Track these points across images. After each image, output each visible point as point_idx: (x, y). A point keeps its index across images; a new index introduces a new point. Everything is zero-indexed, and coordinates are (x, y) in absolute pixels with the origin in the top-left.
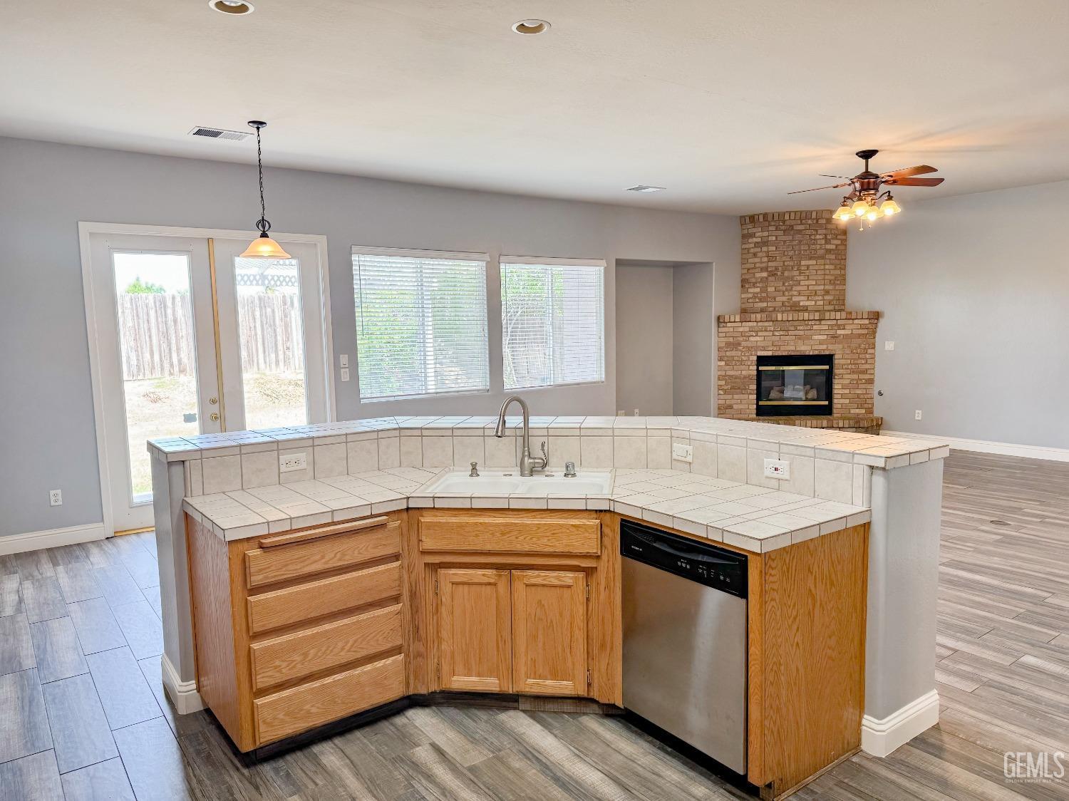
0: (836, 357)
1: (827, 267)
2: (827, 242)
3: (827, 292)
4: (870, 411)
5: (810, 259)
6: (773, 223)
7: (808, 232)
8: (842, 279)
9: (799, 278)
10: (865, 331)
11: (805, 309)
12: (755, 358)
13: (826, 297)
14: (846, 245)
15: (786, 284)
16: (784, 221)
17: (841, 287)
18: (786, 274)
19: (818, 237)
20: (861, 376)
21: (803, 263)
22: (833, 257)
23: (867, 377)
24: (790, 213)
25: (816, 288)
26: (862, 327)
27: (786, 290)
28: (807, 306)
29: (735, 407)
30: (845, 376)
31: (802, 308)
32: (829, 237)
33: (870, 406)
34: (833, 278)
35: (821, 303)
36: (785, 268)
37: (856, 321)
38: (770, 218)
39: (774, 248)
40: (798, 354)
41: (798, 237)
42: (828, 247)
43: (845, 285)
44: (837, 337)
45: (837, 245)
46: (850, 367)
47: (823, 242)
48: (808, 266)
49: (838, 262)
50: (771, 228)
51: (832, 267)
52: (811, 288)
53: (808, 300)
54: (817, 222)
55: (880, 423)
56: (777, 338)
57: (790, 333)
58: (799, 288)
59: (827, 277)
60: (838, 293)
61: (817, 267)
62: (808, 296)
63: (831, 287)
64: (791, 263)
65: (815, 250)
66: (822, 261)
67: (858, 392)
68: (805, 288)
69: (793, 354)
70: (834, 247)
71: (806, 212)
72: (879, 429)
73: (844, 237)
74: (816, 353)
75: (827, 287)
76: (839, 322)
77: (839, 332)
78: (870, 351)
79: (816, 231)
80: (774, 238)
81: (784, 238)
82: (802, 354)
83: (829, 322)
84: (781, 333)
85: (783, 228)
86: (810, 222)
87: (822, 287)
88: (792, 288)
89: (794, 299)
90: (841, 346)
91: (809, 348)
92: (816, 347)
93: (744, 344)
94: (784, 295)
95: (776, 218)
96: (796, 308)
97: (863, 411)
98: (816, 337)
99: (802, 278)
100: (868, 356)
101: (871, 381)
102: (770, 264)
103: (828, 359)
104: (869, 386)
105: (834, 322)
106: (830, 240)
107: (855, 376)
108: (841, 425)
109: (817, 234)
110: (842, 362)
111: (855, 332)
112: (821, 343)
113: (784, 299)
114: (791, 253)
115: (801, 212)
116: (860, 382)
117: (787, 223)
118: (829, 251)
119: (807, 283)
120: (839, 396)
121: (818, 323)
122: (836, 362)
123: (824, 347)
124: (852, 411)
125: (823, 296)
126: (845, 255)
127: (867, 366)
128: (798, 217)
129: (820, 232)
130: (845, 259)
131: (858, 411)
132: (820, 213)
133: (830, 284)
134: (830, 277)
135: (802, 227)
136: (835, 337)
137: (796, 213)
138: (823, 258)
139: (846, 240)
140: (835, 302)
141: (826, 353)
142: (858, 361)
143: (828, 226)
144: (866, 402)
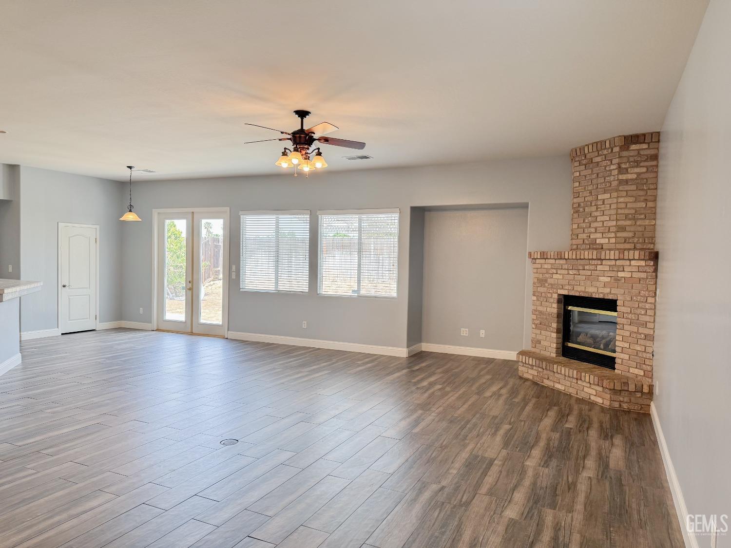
0: (618, 303)
1: (621, 200)
3: (622, 229)
4: (649, 374)
5: (606, 192)
7: (604, 163)
8: (652, 214)
9: (596, 214)
10: (643, 275)
11: (601, 247)
12: (555, 296)
13: (619, 234)
14: (657, 172)
15: (586, 221)
16: (585, 155)
17: (647, 223)
19: (612, 167)
20: (641, 330)
21: (600, 197)
22: (634, 187)
23: (647, 331)
24: (588, 145)
25: (610, 224)
26: (640, 269)
28: (602, 244)
29: (542, 342)
31: (597, 246)
32: (623, 166)
33: (649, 368)
34: (633, 211)
35: (613, 241)
40: (586, 295)
41: (596, 170)
42: (621, 177)
43: (655, 219)
44: (619, 280)
45: (639, 174)
47: (616, 172)
48: (604, 200)
49: (641, 193)
51: (632, 199)
52: (605, 224)
53: (603, 237)
54: (612, 150)
55: (651, 391)
56: (571, 277)
57: (581, 272)
58: (596, 225)
59: (620, 211)
60: (640, 229)
61: (610, 201)
62: (603, 233)
63: (628, 223)
64: (591, 198)
65: (610, 182)
66: (615, 194)
67: (638, 348)
68: (600, 224)
70: (634, 176)
71: (601, 142)
72: (650, 400)
73: (654, 163)
74: (601, 296)
77: (619, 274)
78: (650, 300)
79: (611, 160)
82: (590, 296)
83: (609, 263)
84: (574, 272)
85: (584, 162)
86: (605, 152)
87: (614, 223)
88: (590, 225)
89: (591, 237)
90: (622, 291)
91: (595, 290)
92: (600, 290)
93: (550, 281)
95: (579, 153)
96: (594, 245)
97: (642, 373)
98: (601, 279)
99: (598, 214)
100: (648, 306)
101: (650, 338)
103: (612, 305)
104: (648, 343)
105: (613, 262)
106: (627, 169)
107: (635, 329)
109: (611, 164)
110: (625, 309)
111: (635, 275)
112: (605, 285)
113: (584, 236)
114: (590, 188)
115: (597, 143)
116: (639, 336)
117: (588, 156)
118: (627, 182)
119: (603, 218)
120: (620, 348)
122: (618, 309)
123: (607, 290)
124: (632, 370)
125: (615, 232)
126: (655, 184)
127: (647, 318)
128: (595, 149)
129: (614, 162)
130: (656, 189)
131: (636, 371)
132: (612, 140)
133: (627, 217)
134: (627, 211)
135: (598, 159)
136: (617, 279)
137: (592, 144)
138: (617, 190)
139: (657, 166)
140: (636, 240)
141: (610, 297)
142: (638, 311)
143: (625, 153)
144: (645, 361)
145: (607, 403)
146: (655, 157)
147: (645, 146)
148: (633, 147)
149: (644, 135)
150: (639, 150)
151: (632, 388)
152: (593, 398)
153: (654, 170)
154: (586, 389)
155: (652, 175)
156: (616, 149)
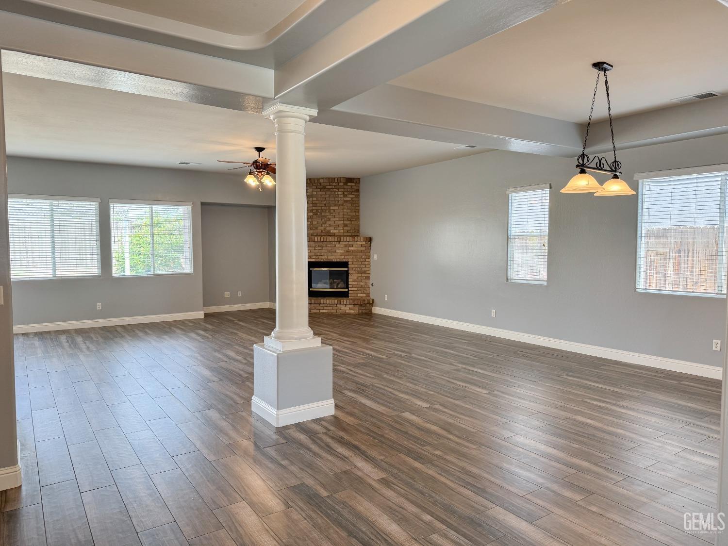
0: (350, 263)
1: (345, 210)
2: (345, 196)
3: (346, 225)
4: (368, 295)
5: (335, 205)
6: (314, 184)
7: (334, 190)
8: (357, 218)
9: (329, 217)
10: (364, 249)
11: (334, 235)
12: (307, 263)
13: (346, 228)
14: (359, 198)
15: (323, 220)
16: (320, 183)
17: (356, 223)
18: (323, 214)
19: (339, 193)
20: (363, 275)
21: (331, 208)
22: (350, 205)
23: (366, 275)
24: (323, 178)
25: (339, 222)
26: (362, 246)
27: (323, 224)
28: (334, 233)
30: (354, 275)
31: (332, 234)
32: (345, 193)
33: (368, 292)
34: (350, 217)
35: (342, 231)
36: (323, 211)
37: (358, 243)
38: (313, 181)
39: (315, 199)
40: (329, 261)
41: (328, 193)
42: (344, 199)
43: (359, 221)
45: (352, 198)
46: (356, 269)
47: (341, 196)
48: (334, 210)
49: (353, 208)
50: (313, 187)
51: (349, 211)
52: (336, 222)
53: (335, 229)
54: (338, 184)
55: (371, 302)
56: (317, 251)
57: (324, 248)
58: (330, 222)
59: (345, 216)
60: (354, 226)
61: (339, 211)
62: (335, 227)
63: (348, 222)
64: (325, 208)
65: (338, 201)
66: (342, 207)
67: (362, 284)
68: (333, 223)
69: (326, 261)
70: (350, 199)
71: (332, 178)
72: (372, 306)
73: (357, 193)
74: (338, 260)
75: (345, 222)
76: (350, 243)
77: (350, 249)
78: (367, 260)
79: (338, 189)
80: (315, 193)
81: (321, 193)
82: (331, 261)
83: (344, 243)
84: (319, 248)
86: (334, 184)
87: (342, 222)
88: (326, 222)
89: (327, 229)
90: (351, 257)
91: (335, 257)
92: (337, 257)
94: (322, 226)
95: (316, 181)
96: (329, 234)
97: (365, 295)
98: (338, 251)
99: (331, 217)
100: (366, 263)
101: (368, 278)
102: (314, 208)
103: (345, 264)
104: (367, 281)
105: (348, 243)
107: (360, 275)
108: (345, 303)
109: (339, 191)
110: (353, 266)
111: (358, 249)
112: (341, 254)
113: (322, 228)
114: (325, 202)
115: (329, 178)
116: (362, 278)
117: (322, 184)
118: (347, 201)
119: (334, 219)
120: (351, 286)
121: (338, 243)
122: (349, 266)
123: (343, 257)
124: (359, 295)
125: (343, 227)
126: (359, 204)
127: (366, 269)
128: (327, 181)
129: (340, 190)
130: (359, 206)
131: (361, 295)
132: (339, 179)
133: (348, 220)
134: (348, 217)
135: (330, 187)
136: (348, 251)
137: (326, 178)
138: (342, 205)
139: (359, 195)
140: (352, 231)
141: (344, 261)
142: (362, 266)
143: (345, 187)
144: (366, 290)
145: (357, 312)
146: (358, 191)
147: (354, 184)
148: (349, 184)
149: (354, 179)
150: (351, 186)
151: (366, 302)
152: (347, 311)
153: (358, 196)
154: (342, 308)
155: (357, 199)
156: (341, 184)
